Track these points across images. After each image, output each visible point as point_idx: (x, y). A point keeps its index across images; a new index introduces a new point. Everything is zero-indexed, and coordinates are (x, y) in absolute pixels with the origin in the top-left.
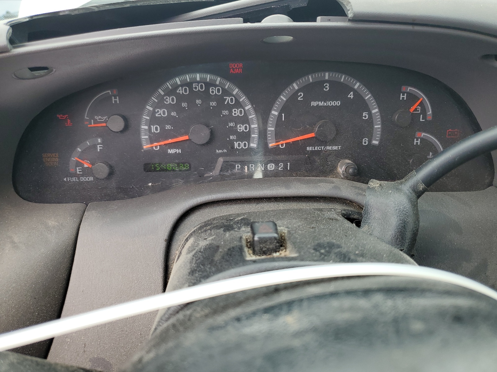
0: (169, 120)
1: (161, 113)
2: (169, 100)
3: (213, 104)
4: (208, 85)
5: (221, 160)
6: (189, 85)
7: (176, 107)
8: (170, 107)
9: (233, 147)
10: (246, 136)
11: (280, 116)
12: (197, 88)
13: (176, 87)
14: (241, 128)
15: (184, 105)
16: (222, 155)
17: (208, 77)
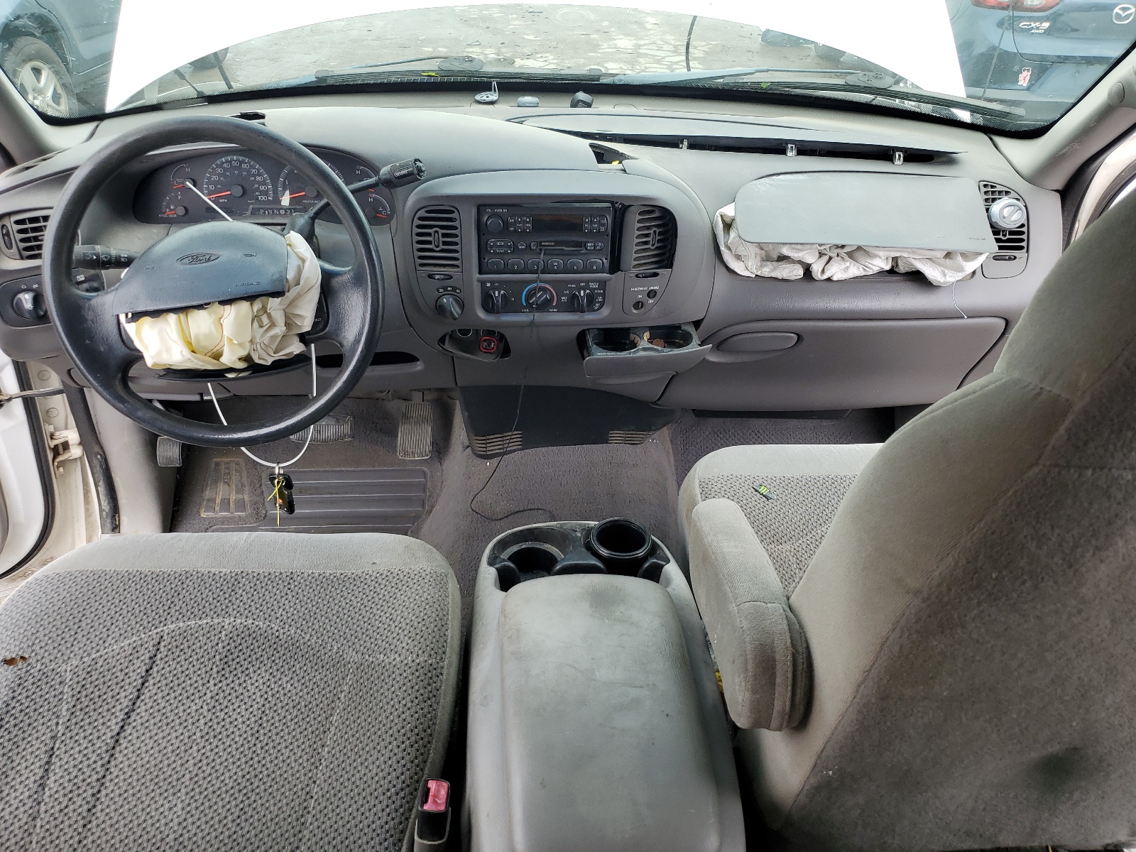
0: (219, 182)
1: (214, 178)
2: (219, 171)
3: (245, 173)
4: (241, 162)
5: (251, 207)
6: (230, 162)
7: (223, 175)
8: (220, 175)
9: (258, 199)
10: (266, 193)
11: (285, 181)
12: (235, 164)
13: (232, 160)
14: (262, 188)
15: (228, 174)
16: (252, 204)
17: (241, 158)
